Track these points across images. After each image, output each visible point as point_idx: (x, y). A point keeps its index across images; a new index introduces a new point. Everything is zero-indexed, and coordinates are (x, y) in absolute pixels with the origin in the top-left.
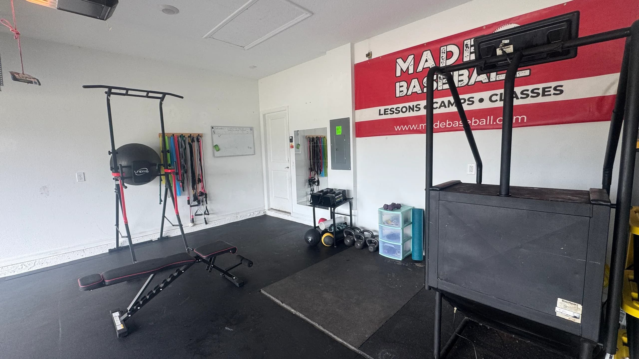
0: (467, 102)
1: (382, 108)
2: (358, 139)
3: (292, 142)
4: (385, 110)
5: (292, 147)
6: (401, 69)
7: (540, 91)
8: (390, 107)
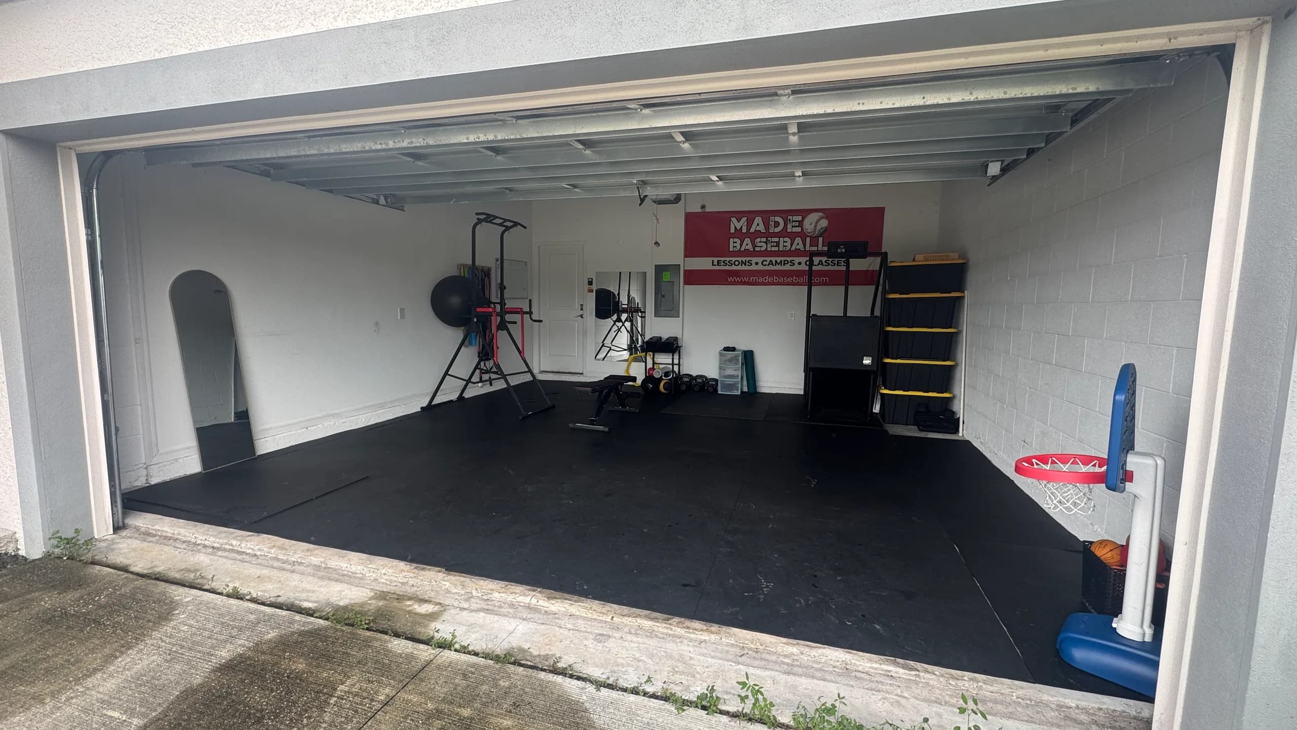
0: (789, 264)
1: (716, 260)
2: (686, 286)
3: (592, 285)
4: (718, 261)
5: (591, 291)
6: (735, 227)
7: (836, 262)
8: (723, 259)
